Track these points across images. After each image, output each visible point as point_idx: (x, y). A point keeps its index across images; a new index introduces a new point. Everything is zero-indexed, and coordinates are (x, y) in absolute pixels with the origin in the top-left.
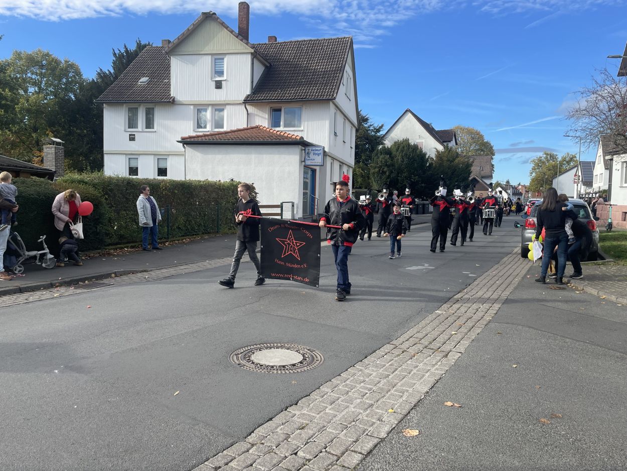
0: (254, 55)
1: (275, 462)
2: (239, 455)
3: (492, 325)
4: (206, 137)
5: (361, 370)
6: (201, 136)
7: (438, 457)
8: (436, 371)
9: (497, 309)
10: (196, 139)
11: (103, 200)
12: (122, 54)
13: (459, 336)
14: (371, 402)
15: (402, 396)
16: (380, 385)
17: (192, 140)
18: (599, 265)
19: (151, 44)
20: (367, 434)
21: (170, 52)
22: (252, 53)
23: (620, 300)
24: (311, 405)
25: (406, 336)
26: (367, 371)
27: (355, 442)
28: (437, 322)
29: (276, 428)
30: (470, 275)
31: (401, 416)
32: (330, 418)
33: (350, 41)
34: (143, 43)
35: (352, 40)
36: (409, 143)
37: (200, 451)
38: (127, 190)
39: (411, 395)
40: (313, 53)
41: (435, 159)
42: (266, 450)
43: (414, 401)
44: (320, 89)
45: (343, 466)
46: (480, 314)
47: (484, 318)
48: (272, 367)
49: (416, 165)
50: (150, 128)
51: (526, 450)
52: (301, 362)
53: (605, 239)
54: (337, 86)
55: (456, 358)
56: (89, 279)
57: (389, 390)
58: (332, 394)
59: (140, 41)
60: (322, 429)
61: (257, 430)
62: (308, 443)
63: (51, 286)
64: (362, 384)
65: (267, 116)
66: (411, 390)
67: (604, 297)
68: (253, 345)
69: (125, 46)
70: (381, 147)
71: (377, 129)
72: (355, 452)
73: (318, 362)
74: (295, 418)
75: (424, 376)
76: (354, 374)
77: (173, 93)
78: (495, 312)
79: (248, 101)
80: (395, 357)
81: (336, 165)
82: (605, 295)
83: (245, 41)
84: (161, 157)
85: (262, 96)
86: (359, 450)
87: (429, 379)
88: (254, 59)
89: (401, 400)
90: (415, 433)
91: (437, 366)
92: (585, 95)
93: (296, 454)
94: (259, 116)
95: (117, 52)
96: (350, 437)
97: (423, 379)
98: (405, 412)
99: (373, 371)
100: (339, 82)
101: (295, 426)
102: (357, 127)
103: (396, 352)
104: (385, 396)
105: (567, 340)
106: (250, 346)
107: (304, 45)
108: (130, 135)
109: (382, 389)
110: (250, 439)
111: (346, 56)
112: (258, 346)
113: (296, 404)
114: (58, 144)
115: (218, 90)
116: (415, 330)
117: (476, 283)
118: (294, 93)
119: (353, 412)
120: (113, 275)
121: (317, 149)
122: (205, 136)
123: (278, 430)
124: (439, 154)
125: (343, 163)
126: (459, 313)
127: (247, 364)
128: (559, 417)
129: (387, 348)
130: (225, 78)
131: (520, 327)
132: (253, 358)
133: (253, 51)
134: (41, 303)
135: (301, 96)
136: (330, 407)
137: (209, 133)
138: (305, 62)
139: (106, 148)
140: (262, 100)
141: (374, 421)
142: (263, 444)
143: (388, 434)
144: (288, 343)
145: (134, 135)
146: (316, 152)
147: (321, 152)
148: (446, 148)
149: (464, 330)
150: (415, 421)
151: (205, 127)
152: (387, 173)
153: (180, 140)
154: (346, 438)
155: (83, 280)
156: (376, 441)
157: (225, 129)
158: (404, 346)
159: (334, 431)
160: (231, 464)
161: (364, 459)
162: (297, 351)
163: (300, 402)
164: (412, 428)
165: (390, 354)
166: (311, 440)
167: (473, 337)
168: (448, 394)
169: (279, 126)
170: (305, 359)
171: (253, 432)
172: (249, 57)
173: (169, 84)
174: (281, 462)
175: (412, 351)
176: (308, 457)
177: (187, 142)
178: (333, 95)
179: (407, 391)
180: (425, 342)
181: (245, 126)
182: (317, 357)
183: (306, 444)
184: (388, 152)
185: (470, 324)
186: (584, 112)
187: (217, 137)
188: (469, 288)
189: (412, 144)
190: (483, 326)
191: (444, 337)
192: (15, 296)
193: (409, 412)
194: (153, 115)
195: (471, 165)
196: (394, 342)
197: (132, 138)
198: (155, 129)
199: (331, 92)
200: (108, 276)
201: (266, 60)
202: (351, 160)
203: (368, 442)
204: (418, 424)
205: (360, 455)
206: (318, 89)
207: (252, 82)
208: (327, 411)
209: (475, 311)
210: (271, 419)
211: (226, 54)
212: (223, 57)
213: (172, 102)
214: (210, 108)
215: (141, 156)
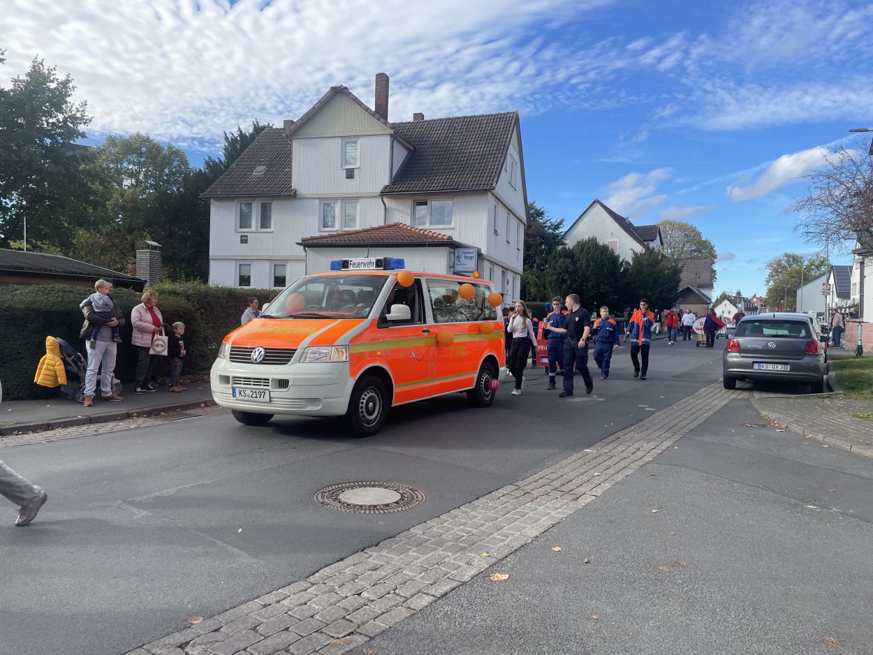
0: (394, 137)
1: (332, 601)
2: (294, 594)
3: (650, 467)
4: (333, 239)
5: (466, 512)
6: (326, 237)
7: (520, 601)
8: (557, 515)
9: (664, 448)
10: (320, 241)
11: (198, 314)
12: (236, 138)
13: (603, 478)
14: (464, 545)
15: (504, 540)
16: (483, 528)
17: (315, 241)
18: (823, 398)
19: (271, 125)
20: (448, 578)
21: (291, 135)
22: (391, 135)
23: (828, 440)
24: (393, 547)
25: (536, 477)
26: (473, 513)
27: (431, 585)
28: (581, 461)
29: (345, 569)
30: (647, 409)
31: (494, 560)
32: (411, 560)
33: (515, 117)
34: (261, 124)
35: (517, 116)
36: (596, 243)
37: (252, 588)
38: (227, 302)
39: (516, 539)
40: (468, 132)
41: (631, 263)
42: (327, 589)
43: (516, 545)
44: (476, 177)
45: (409, 608)
46: (639, 454)
47: (644, 458)
48: (361, 506)
49: (605, 271)
50: (266, 228)
51: (626, 597)
52: (396, 503)
53: (845, 367)
54: (498, 172)
55: (587, 501)
56: (173, 409)
57: (492, 534)
58: (422, 536)
59: (257, 122)
60: (398, 571)
61: (323, 570)
62: (377, 584)
63: (128, 416)
64: (461, 527)
65: (409, 212)
66: (517, 534)
67: (810, 436)
68: (345, 483)
69: (239, 129)
70: (560, 247)
71: (556, 226)
72: (427, 594)
73: (417, 503)
74: (370, 560)
75: (539, 519)
76: (456, 516)
77: (295, 185)
78: (659, 452)
79: (386, 193)
80: (513, 499)
81: (498, 272)
82: (811, 433)
83: (384, 121)
84: (278, 264)
85: (402, 187)
86: (433, 593)
87: (545, 523)
88: (395, 142)
89: (502, 544)
90: (505, 577)
91: (560, 510)
92: (816, 180)
93: (359, 594)
94: (399, 211)
95: (229, 136)
96: (426, 580)
97: (535, 524)
98: (500, 556)
99: (480, 513)
100: (499, 167)
101: (367, 567)
102: (525, 223)
103: (517, 493)
104: (484, 539)
105: (736, 484)
106: (342, 484)
107: (457, 123)
108: (242, 236)
109: (483, 532)
110: (312, 579)
111: (509, 136)
112: (352, 484)
113: (377, 545)
114: (154, 248)
115: (350, 180)
116: (551, 470)
117: (651, 418)
118: (443, 183)
119: (439, 555)
120: (203, 405)
121: (469, 251)
122: (331, 236)
123: (347, 570)
124: (637, 258)
125: (507, 269)
126: (613, 453)
127: (333, 503)
128: (683, 566)
129: (510, 488)
130: (358, 166)
131: (683, 469)
132: (342, 497)
133: (392, 132)
134: (112, 434)
135: (451, 186)
136: (414, 549)
137: (335, 233)
138: (458, 144)
139: (212, 253)
140: (404, 191)
141: (461, 564)
142: (325, 584)
143: (472, 578)
144: (387, 482)
145: (247, 236)
146: (468, 255)
147: (475, 255)
148: (647, 248)
149: (611, 471)
150: (509, 566)
151: (333, 226)
152: (569, 282)
153: (300, 242)
154: (421, 580)
155: (166, 410)
156: (455, 584)
157: (358, 228)
158: (528, 488)
159: (411, 574)
160: (284, 602)
161: (435, 601)
162: (396, 491)
163: (381, 543)
164: (502, 572)
165: (508, 496)
166: (381, 581)
167: (619, 480)
168: (560, 539)
169: (424, 224)
170: (402, 499)
171: (317, 572)
172: (388, 140)
173: (289, 175)
174: (339, 601)
175: (535, 493)
176: (372, 597)
177: (308, 244)
178: (492, 184)
179: (513, 535)
180: (556, 484)
181: (382, 224)
182: (417, 497)
183: (374, 585)
184: (569, 254)
185: (622, 464)
186: (818, 202)
187: (345, 236)
188: (640, 424)
189: (601, 244)
190: (637, 468)
191: (585, 478)
192: (84, 428)
193: (506, 557)
194: (270, 211)
195: (680, 271)
196: (518, 483)
197: (244, 240)
198: (272, 229)
199: (489, 181)
200: (196, 405)
201: (410, 143)
202: (518, 265)
203: (445, 585)
204: (511, 569)
205: (432, 597)
206: (473, 177)
207: (391, 170)
208: (410, 553)
209: (635, 450)
210: (342, 560)
211: (358, 136)
212: (355, 140)
213: (293, 196)
214: (339, 202)
215: (254, 262)
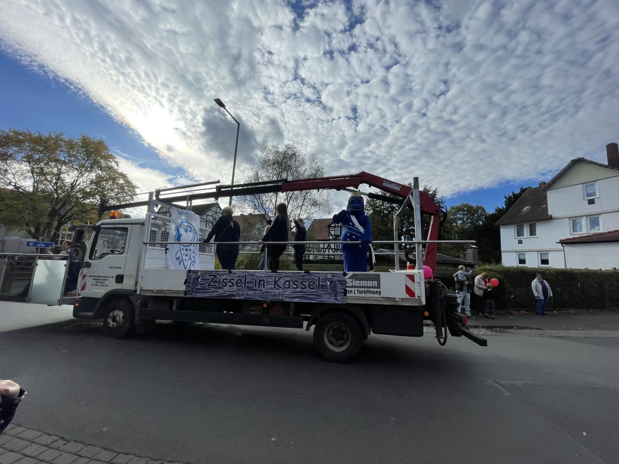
4: (583, 238)
6: (578, 238)
10: (573, 240)
17: (570, 241)
19: (530, 187)
21: (545, 189)
50: (533, 235)
59: (522, 187)
69: (513, 192)
77: (550, 213)
84: (543, 253)
95: (507, 196)
108: (519, 240)
114: (474, 248)
115: (592, 205)
120: (516, 328)
130: (597, 196)
137: (585, 235)
139: (502, 249)
145: (522, 240)
151: (581, 230)
153: (559, 241)
157: (603, 231)
173: (546, 208)
177: (564, 243)
187: (593, 236)
194: (535, 228)
198: (537, 236)
200: (512, 327)
211: (596, 181)
212: (594, 183)
213: (551, 218)
214: (585, 218)
215: (527, 253)
